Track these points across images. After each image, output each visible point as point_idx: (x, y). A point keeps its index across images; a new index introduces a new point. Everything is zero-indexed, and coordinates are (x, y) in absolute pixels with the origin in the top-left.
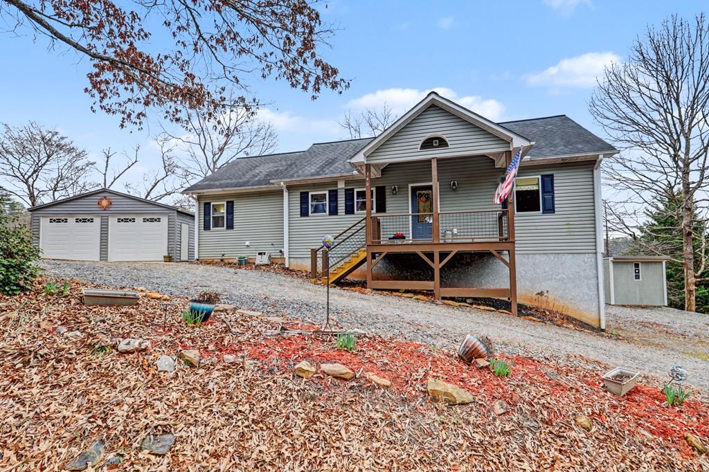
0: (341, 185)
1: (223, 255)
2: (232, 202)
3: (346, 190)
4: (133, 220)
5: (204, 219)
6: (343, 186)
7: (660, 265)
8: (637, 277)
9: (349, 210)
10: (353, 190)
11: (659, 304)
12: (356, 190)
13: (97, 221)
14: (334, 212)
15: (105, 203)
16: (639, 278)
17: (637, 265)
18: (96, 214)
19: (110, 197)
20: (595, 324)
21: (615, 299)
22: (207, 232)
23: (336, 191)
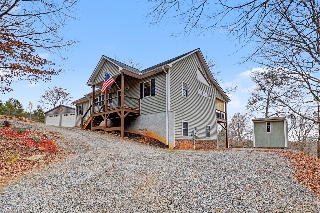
2: (83, 105)
4: (68, 115)
5: (77, 112)
6: (102, 95)
7: (282, 123)
8: (269, 131)
11: (282, 147)
13: (59, 116)
15: (61, 110)
16: (270, 131)
17: (268, 124)
18: (59, 114)
21: (256, 144)
22: (78, 117)
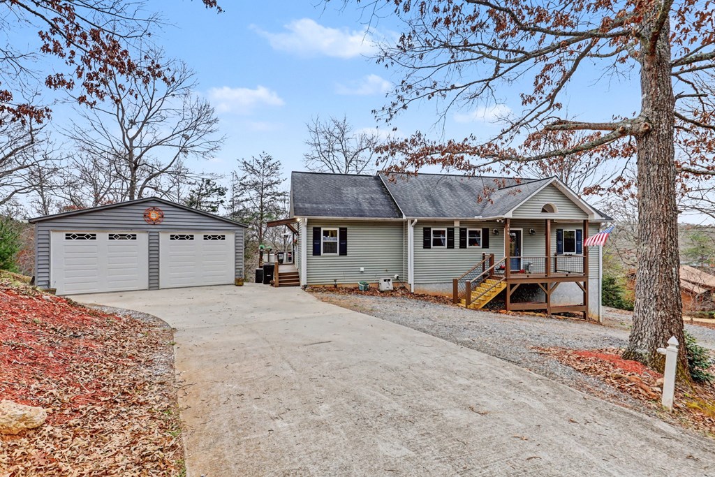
0: (457, 224)
1: (335, 281)
2: (346, 229)
3: (461, 229)
4: (192, 237)
5: (314, 244)
6: (458, 225)
9: (463, 245)
10: (466, 229)
12: (468, 230)
13: (143, 238)
14: (451, 245)
15: (154, 215)
18: (141, 230)
19: (161, 209)
20: (597, 320)
22: (317, 258)
23: (453, 229)
